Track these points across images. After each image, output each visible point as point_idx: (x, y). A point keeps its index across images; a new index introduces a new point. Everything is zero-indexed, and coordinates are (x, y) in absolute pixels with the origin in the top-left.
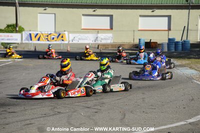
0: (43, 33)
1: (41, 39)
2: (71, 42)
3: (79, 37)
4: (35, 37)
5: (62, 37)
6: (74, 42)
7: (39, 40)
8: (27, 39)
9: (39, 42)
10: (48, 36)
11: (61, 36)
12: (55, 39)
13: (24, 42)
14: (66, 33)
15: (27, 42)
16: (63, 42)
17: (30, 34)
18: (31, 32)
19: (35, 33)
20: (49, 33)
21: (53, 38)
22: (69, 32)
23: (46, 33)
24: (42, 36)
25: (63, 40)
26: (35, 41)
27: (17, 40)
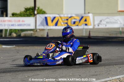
0: (62, 16)
1: (59, 23)
2: (96, 27)
3: (108, 20)
4: (52, 21)
5: (86, 20)
6: (101, 26)
7: (56, 24)
8: (42, 24)
9: (57, 28)
10: (67, 20)
11: (84, 19)
12: (76, 24)
13: (38, 27)
14: (91, 15)
15: (42, 27)
16: (86, 27)
17: (46, 18)
18: (46, 15)
19: (52, 16)
20: (69, 16)
21: (74, 23)
22: (95, 14)
23: (66, 16)
24: (60, 20)
25: (86, 25)
26: (52, 26)
27: (29, 25)
